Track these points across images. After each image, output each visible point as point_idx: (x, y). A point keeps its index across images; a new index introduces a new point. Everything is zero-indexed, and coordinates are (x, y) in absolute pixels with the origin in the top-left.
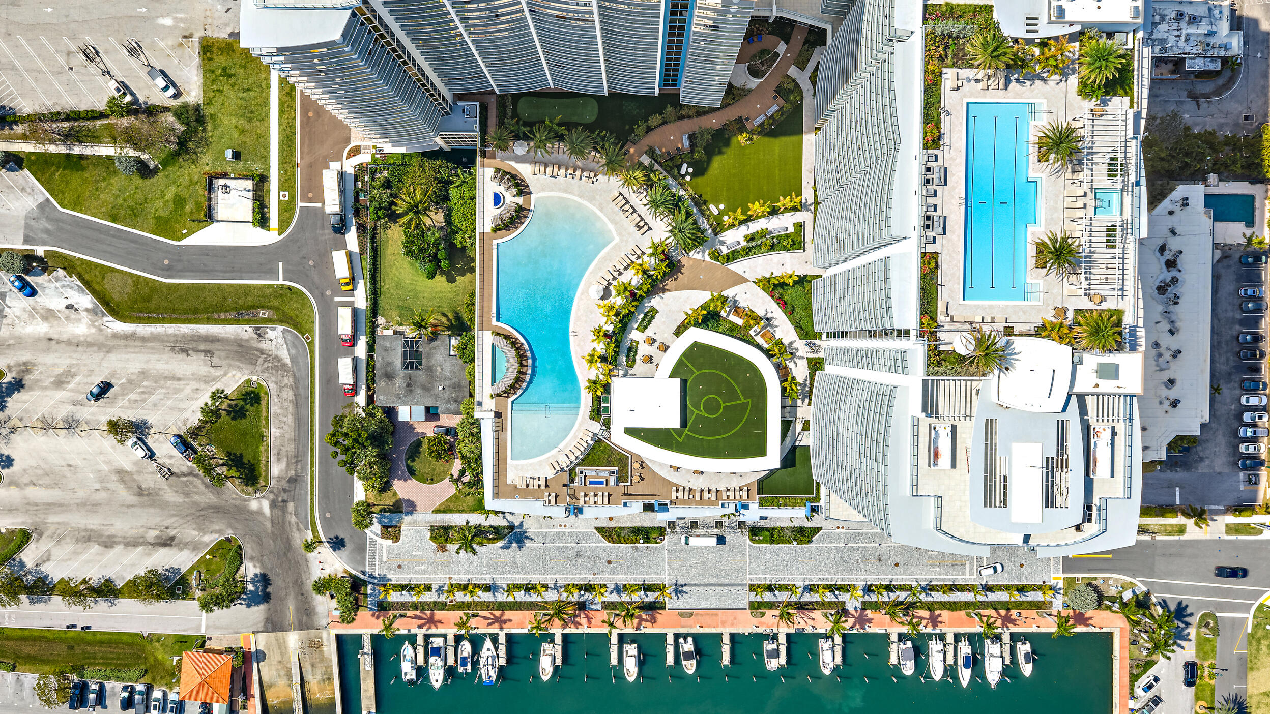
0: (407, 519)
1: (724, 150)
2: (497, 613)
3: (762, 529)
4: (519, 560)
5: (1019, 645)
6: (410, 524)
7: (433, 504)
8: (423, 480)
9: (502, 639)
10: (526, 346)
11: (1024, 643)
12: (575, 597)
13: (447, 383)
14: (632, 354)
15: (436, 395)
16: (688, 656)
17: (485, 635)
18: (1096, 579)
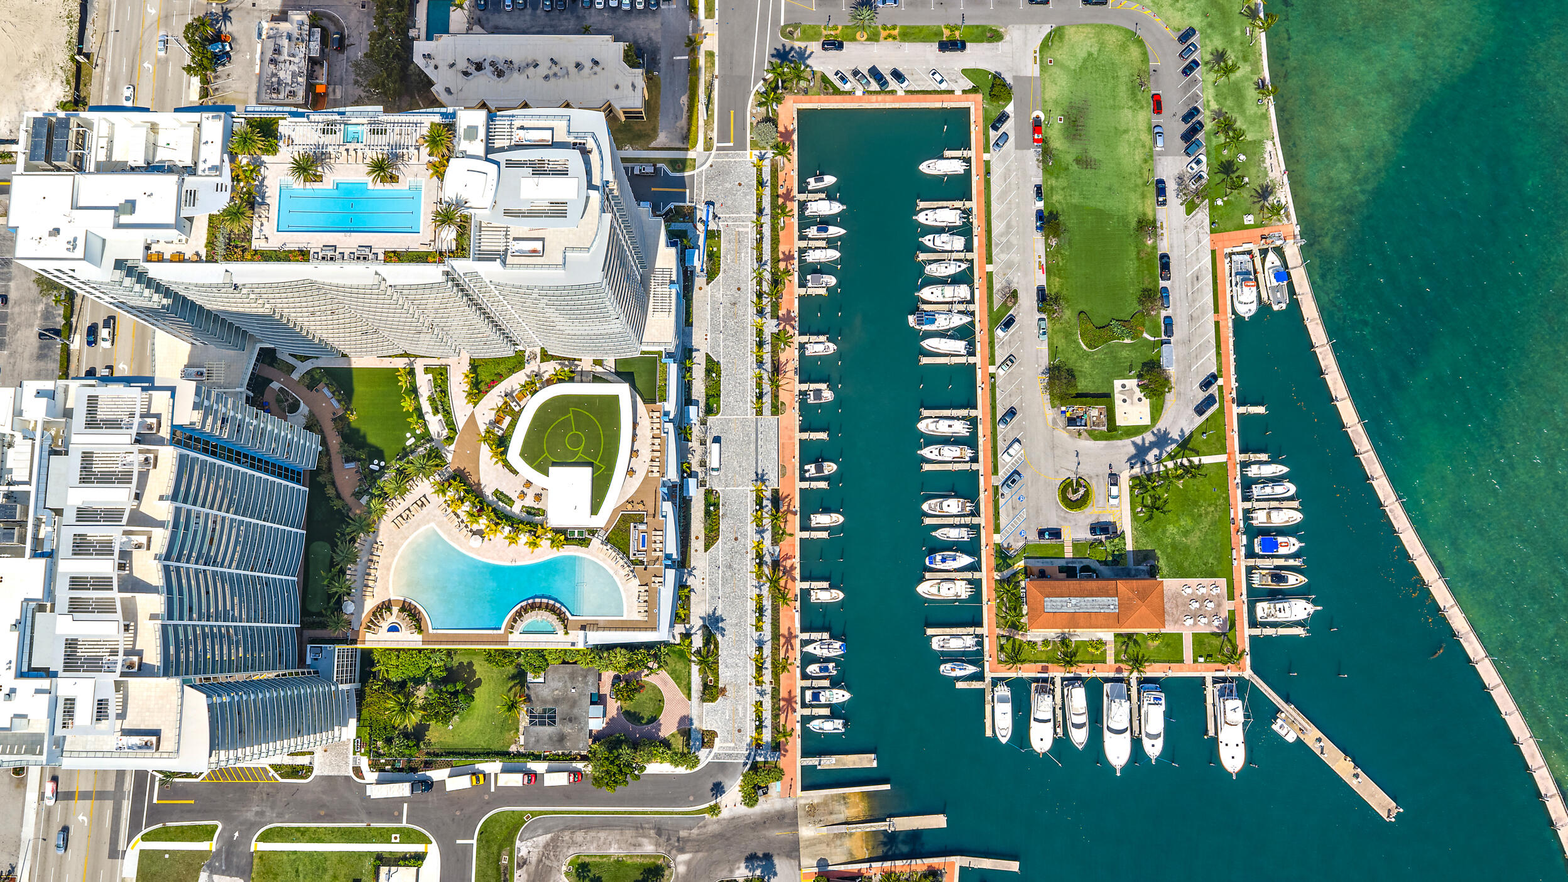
0: (696, 724)
1: (362, 433)
2: (782, 640)
3: (707, 405)
4: (734, 621)
5: (810, 188)
6: (701, 722)
7: (683, 700)
8: (661, 709)
9: (806, 636)
10: (524, 604)
11: (808, 183)
12: (767, 570)
13: (569, 685)
14: (533, 511)
15: (580, 695)
16: (819, 469)
17: (801, 652)
18: (751, 123)
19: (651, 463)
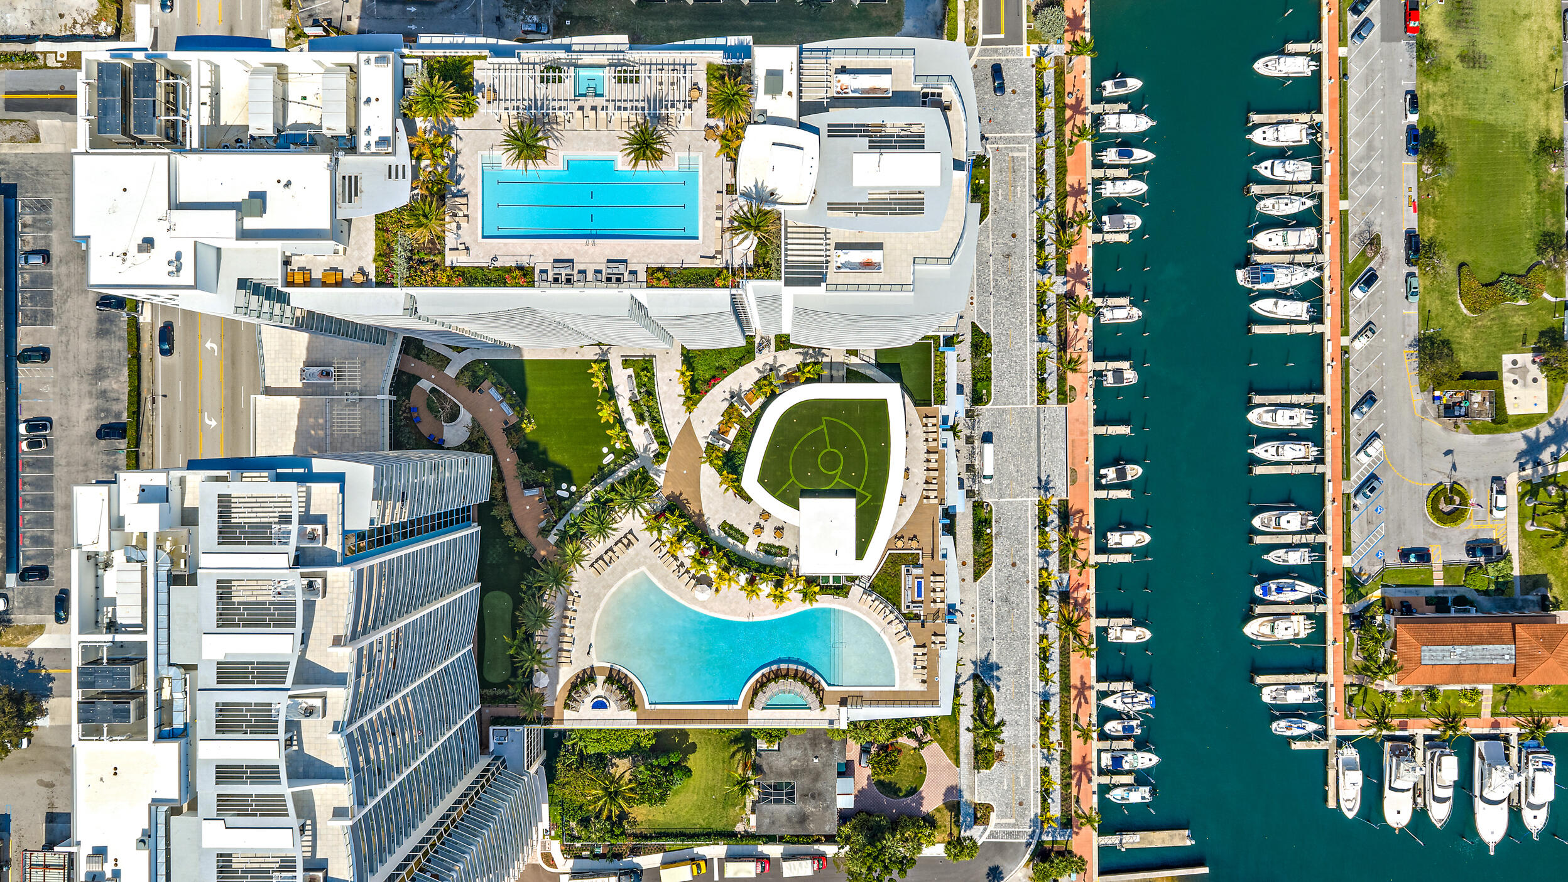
0: (966, 796)
1: (541, 448)
2: (1073, 692)
3: (974, 391)
4: (1012, 669)
5: (1105, 94)
6: (973, 793)
7: (949, 766)
8: (921, 778)
9: (1103, 686)
10: (766, 670)
11: (1104, 88)
12: (1053, 602)
13: (810, 753)
14: (773, 550)
15: (824, 765)
16: (1121, 474)
17: (1098, 706)
18: (1028, 7)
19: (925, 486)
